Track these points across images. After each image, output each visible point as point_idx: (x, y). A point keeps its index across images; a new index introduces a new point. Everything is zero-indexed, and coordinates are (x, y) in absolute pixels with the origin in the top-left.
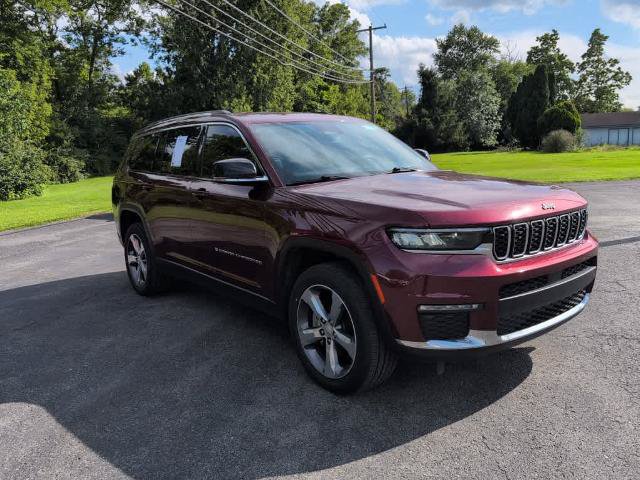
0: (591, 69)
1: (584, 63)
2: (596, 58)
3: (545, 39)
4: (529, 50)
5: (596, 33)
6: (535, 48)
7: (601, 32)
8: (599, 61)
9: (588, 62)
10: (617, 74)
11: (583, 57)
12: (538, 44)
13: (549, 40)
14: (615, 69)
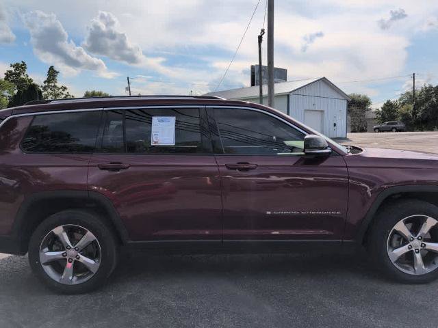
0: (51, 92)
1: (45, 86)
2: (53, 84)
3: (17, 66)
4: (6, 72)
5: (51, 68)
6: (10, 72)
7: (55, 68)
8: (55, 86)
9: (48, 86)
10: (67, 96)
11: (45, 82)
12: (13, 69)
13: (21, 67)
14: (65, 92)
